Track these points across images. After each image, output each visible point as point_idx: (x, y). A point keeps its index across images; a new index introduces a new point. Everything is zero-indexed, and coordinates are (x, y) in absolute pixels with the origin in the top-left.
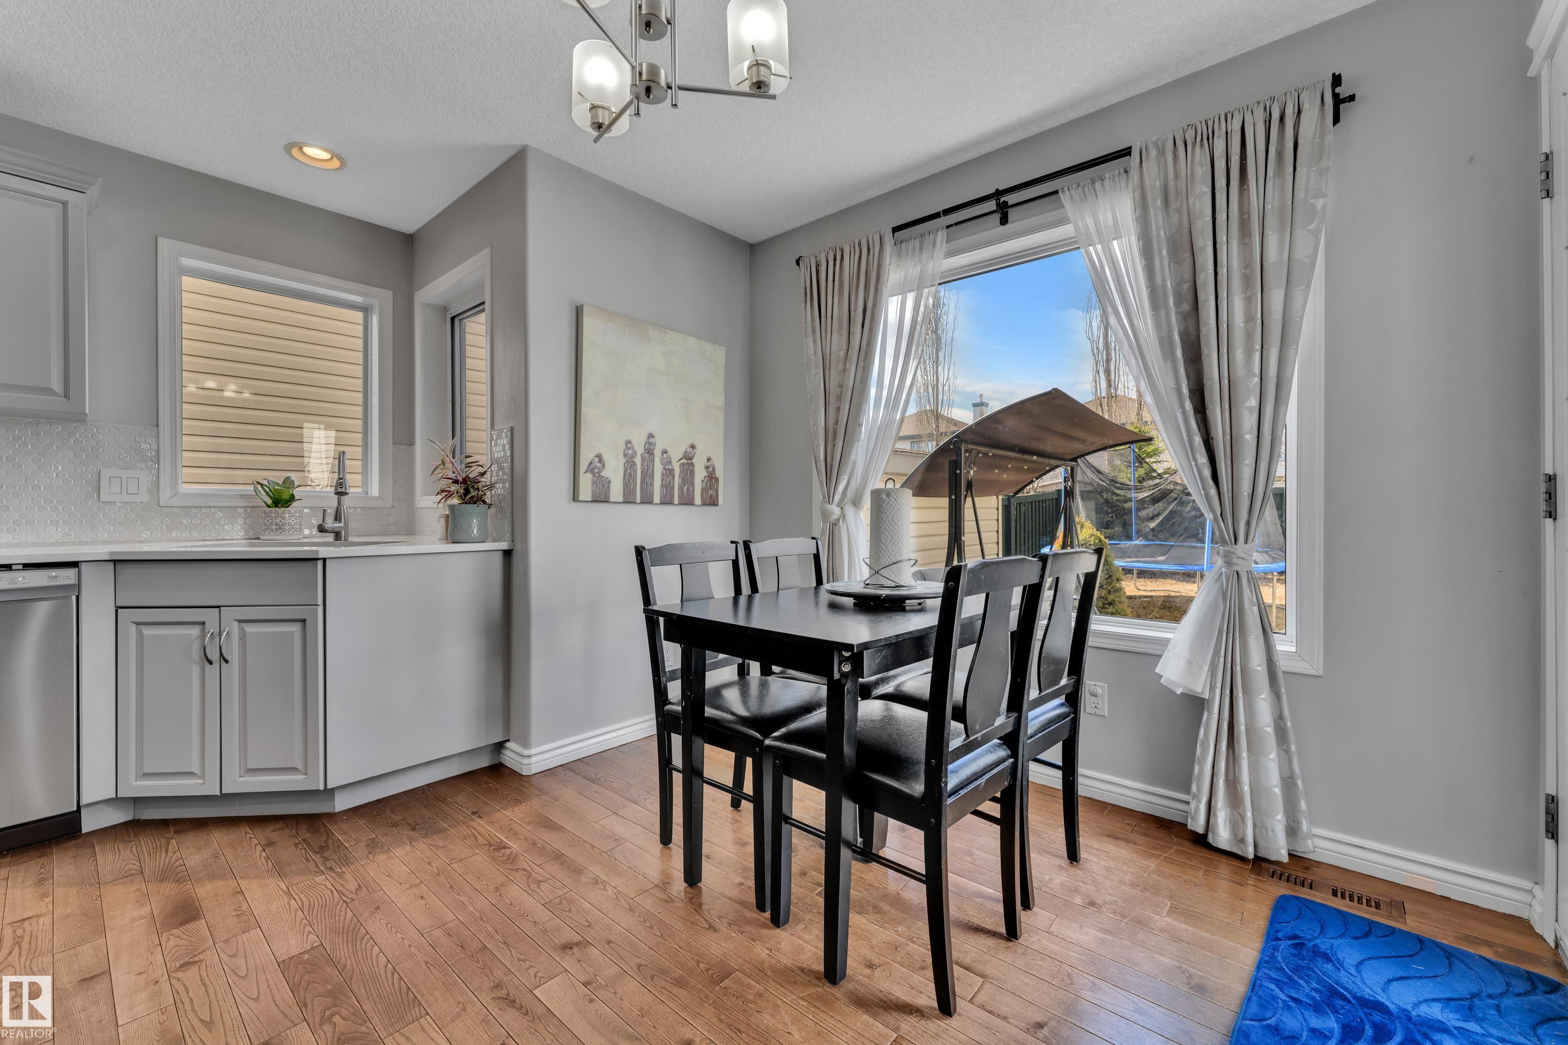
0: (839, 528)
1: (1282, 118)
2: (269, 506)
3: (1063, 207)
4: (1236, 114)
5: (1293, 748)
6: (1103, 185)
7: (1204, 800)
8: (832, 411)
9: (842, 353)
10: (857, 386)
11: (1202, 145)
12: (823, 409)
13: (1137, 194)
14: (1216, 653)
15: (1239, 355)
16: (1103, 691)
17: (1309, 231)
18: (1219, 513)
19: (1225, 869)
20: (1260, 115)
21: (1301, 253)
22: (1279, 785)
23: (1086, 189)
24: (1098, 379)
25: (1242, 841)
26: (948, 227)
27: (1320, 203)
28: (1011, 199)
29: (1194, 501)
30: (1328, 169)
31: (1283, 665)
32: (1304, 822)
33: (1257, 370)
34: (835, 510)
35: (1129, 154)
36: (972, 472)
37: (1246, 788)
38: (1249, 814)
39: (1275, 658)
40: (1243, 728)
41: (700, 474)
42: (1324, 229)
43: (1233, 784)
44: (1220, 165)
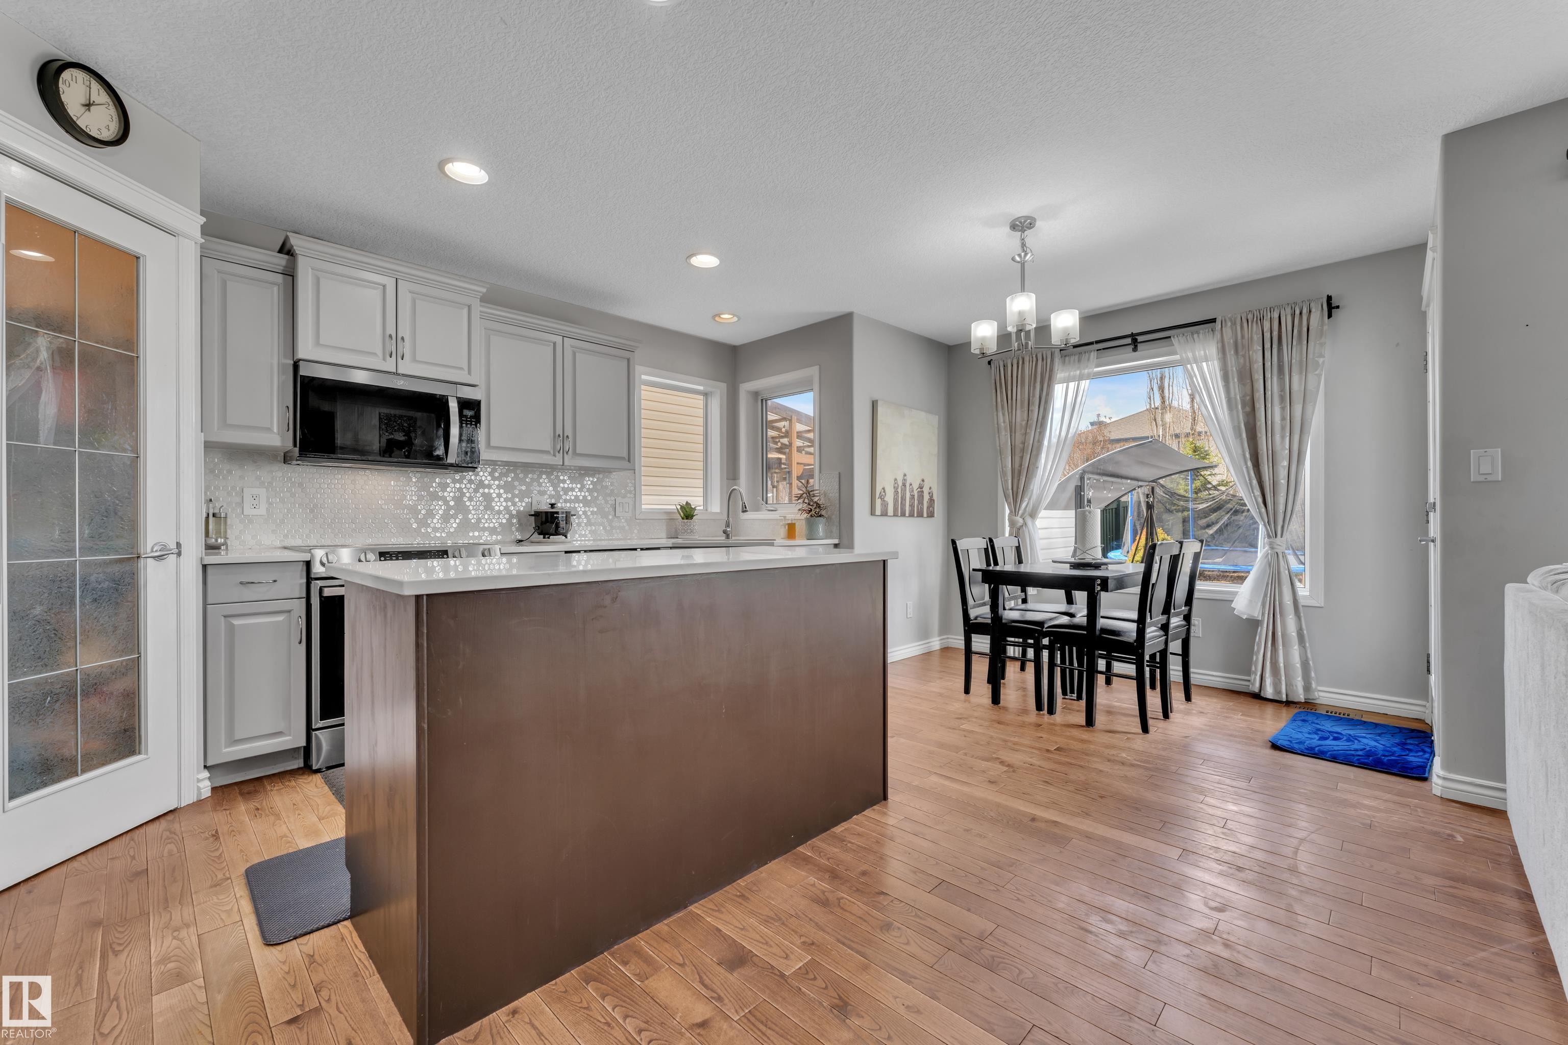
0: (1023, 531)
1: (1301, 313)
2: (683, 519)
3: (1173, 345)
4: (1276, 309)
5: (1307, 645)
6: (1198, 336)
7: (1259, 673)
8: (1017, 459)
9: (1024, 423)
10: (1036, 443)
11: (1257, 323)
12: (1010, 457)
13: (1220, 345)
14: (1265, 595)
15: (1278, 437)
16: (1199, 623)
17: (1315, 374)
18: (1267, 522)
19: (1270, 709)
20: (1289, 311)
21: (1311, 386)
22: (1300, 663)
23: (1188, 337)
24: (1152, 396)
25: (1280, 692)
26: (1097, 350)
27: (1321, 360)
28: (1140, 339)
29: (1248, 510)
30: (1325, 343)
31: (1302, 602)
32: (1313, 683)
33: (1287, 447)
34: (1021, 521)
35: (1215, 322)
36: (1091, 494)
37: (1282, 665)
38: (1283, 678)
39: (1298, 598)
40: (1280, 634)
41: (926, 497)
42: (1323, 375)
43: (1275, 664)
44: (1267, 336)
